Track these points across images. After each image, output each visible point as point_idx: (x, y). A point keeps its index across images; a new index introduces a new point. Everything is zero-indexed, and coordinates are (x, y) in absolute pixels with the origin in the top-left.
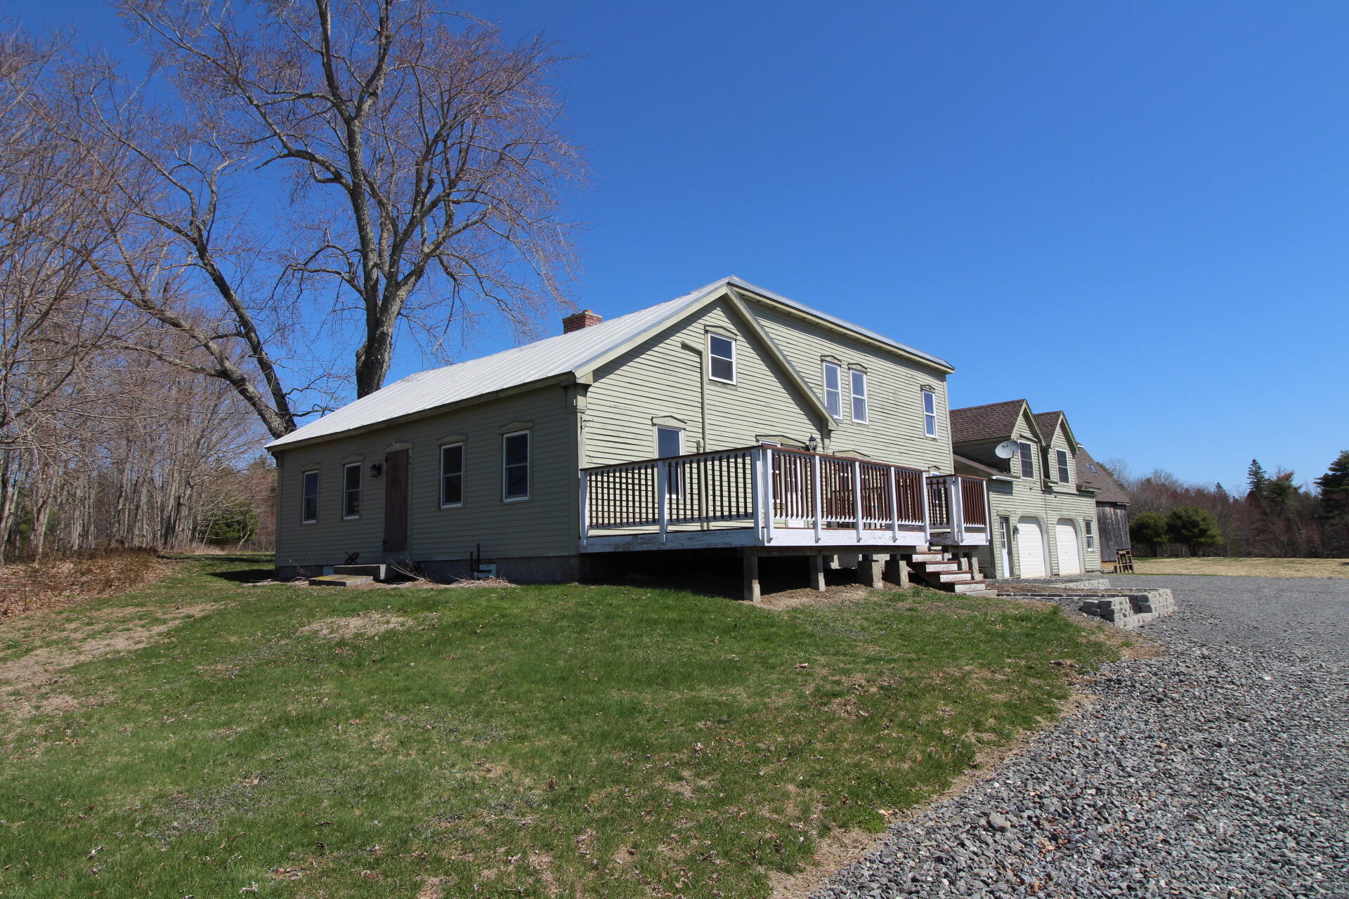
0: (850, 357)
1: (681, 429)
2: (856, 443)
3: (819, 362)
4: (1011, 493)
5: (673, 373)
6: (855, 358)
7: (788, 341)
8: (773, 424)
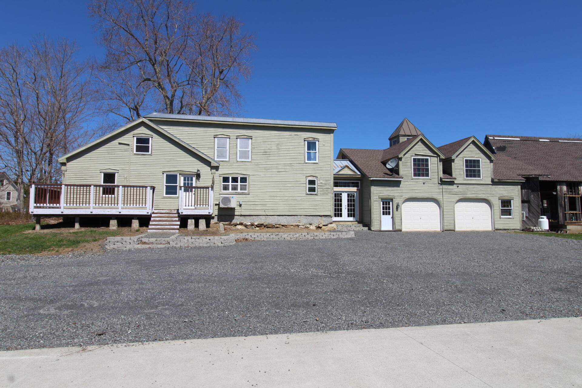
0: (239, 133)
1: (116, 173)
2: (239, 170)
3: (213, 138)
4: (399, 186)
5: (113, 154)
6: (242, 133)
7: (188, 132)
8: (175, 166)
